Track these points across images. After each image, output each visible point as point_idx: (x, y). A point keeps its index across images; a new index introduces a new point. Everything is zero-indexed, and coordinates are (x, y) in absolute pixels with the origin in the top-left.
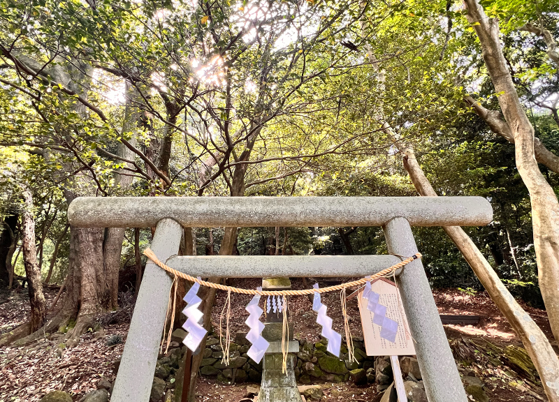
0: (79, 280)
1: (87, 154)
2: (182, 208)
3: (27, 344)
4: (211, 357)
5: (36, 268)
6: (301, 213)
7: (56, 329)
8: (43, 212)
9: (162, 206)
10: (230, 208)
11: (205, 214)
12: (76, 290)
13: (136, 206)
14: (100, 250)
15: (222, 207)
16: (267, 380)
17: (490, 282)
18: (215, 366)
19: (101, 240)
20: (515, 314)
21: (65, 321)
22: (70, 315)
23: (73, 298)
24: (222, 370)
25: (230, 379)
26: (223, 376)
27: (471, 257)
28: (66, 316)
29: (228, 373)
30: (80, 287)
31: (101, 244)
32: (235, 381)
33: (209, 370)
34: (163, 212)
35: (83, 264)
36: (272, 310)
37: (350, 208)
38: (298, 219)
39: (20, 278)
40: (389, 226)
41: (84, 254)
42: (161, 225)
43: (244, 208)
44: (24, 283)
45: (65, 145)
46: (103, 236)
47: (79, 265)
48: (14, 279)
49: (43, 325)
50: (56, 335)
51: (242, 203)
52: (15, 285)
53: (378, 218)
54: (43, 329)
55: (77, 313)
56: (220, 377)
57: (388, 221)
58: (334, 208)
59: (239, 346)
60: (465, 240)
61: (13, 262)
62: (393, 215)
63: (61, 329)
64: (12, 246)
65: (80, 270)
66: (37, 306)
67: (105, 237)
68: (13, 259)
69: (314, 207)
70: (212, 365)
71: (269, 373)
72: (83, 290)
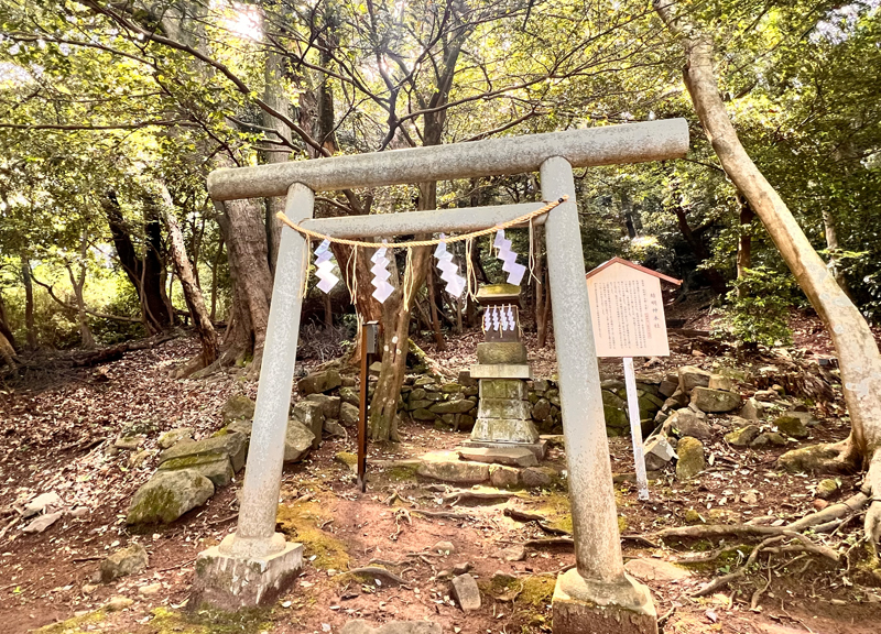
0: (247, 305)
1: (218, 127)
2: (309, 171)
3: (205, 377)
4: (425, 399)
5: (195, 289)
6: (434, 164)
7: (233, 363)
8: (188, 224)
9: (289, 171)
10: (357, 165)
11: (332, 174)
12: (246, 317)
13: (266, 173)
14: (266, 265)
15: (349, 166)
16: (485, 409)
17: (794, 255)
18: (432, 409)
19: (264, 252)
20: (820, 297)
21: (241, 354)
22: (245, 347)
23: (244, 327)
24: (441, 414)
25: (451, 426)
26: (443, 421)
27: (770, 220)
28: (241, 350)
29: (450, 418)
30: (250, 314)
31: (265, 258)
32: (459, 428)
33: (423, 414)
34: (292, 177)
35: (248, 284)
36: (493, 326)
37: (492, 151)
38: (432, 171)
39: (180, 312)
40: (542, 168)
41: (246, 271)
42: (291, 190)
43: (371, 165)
44: (186, 320)
45: (194, 120)
46: (266, 247)
47: (243, 285)
48: (174, 314)
49: (217, 358)
50: (233, 369)
51: (369, 159)
52: (177, 322)
53: (527, 161)
54: (218, 362)
55: (253, 346)
56: (438, 422)
57: (542, 163)
58: (472, 153)
59: (463, 387)
60: (763, 195)
61: (168, 294)
62: (547, 155)
63: (238, 363)
64: (162, 272)
65: (246, 292)
66: (206, 335)
67: (269, 248)
68: (168, 286)
69: (449, 155)
70: (427, 408)
71: (487, 402)
72: (254, 318)
